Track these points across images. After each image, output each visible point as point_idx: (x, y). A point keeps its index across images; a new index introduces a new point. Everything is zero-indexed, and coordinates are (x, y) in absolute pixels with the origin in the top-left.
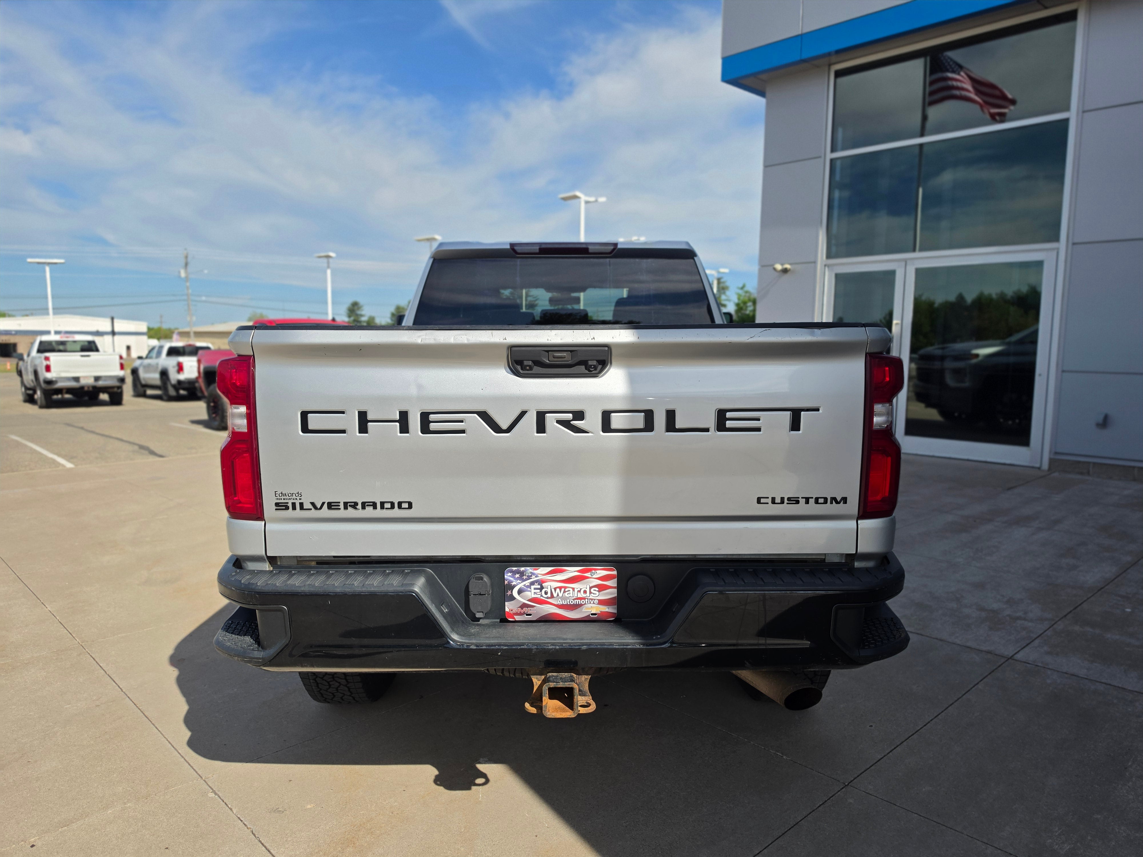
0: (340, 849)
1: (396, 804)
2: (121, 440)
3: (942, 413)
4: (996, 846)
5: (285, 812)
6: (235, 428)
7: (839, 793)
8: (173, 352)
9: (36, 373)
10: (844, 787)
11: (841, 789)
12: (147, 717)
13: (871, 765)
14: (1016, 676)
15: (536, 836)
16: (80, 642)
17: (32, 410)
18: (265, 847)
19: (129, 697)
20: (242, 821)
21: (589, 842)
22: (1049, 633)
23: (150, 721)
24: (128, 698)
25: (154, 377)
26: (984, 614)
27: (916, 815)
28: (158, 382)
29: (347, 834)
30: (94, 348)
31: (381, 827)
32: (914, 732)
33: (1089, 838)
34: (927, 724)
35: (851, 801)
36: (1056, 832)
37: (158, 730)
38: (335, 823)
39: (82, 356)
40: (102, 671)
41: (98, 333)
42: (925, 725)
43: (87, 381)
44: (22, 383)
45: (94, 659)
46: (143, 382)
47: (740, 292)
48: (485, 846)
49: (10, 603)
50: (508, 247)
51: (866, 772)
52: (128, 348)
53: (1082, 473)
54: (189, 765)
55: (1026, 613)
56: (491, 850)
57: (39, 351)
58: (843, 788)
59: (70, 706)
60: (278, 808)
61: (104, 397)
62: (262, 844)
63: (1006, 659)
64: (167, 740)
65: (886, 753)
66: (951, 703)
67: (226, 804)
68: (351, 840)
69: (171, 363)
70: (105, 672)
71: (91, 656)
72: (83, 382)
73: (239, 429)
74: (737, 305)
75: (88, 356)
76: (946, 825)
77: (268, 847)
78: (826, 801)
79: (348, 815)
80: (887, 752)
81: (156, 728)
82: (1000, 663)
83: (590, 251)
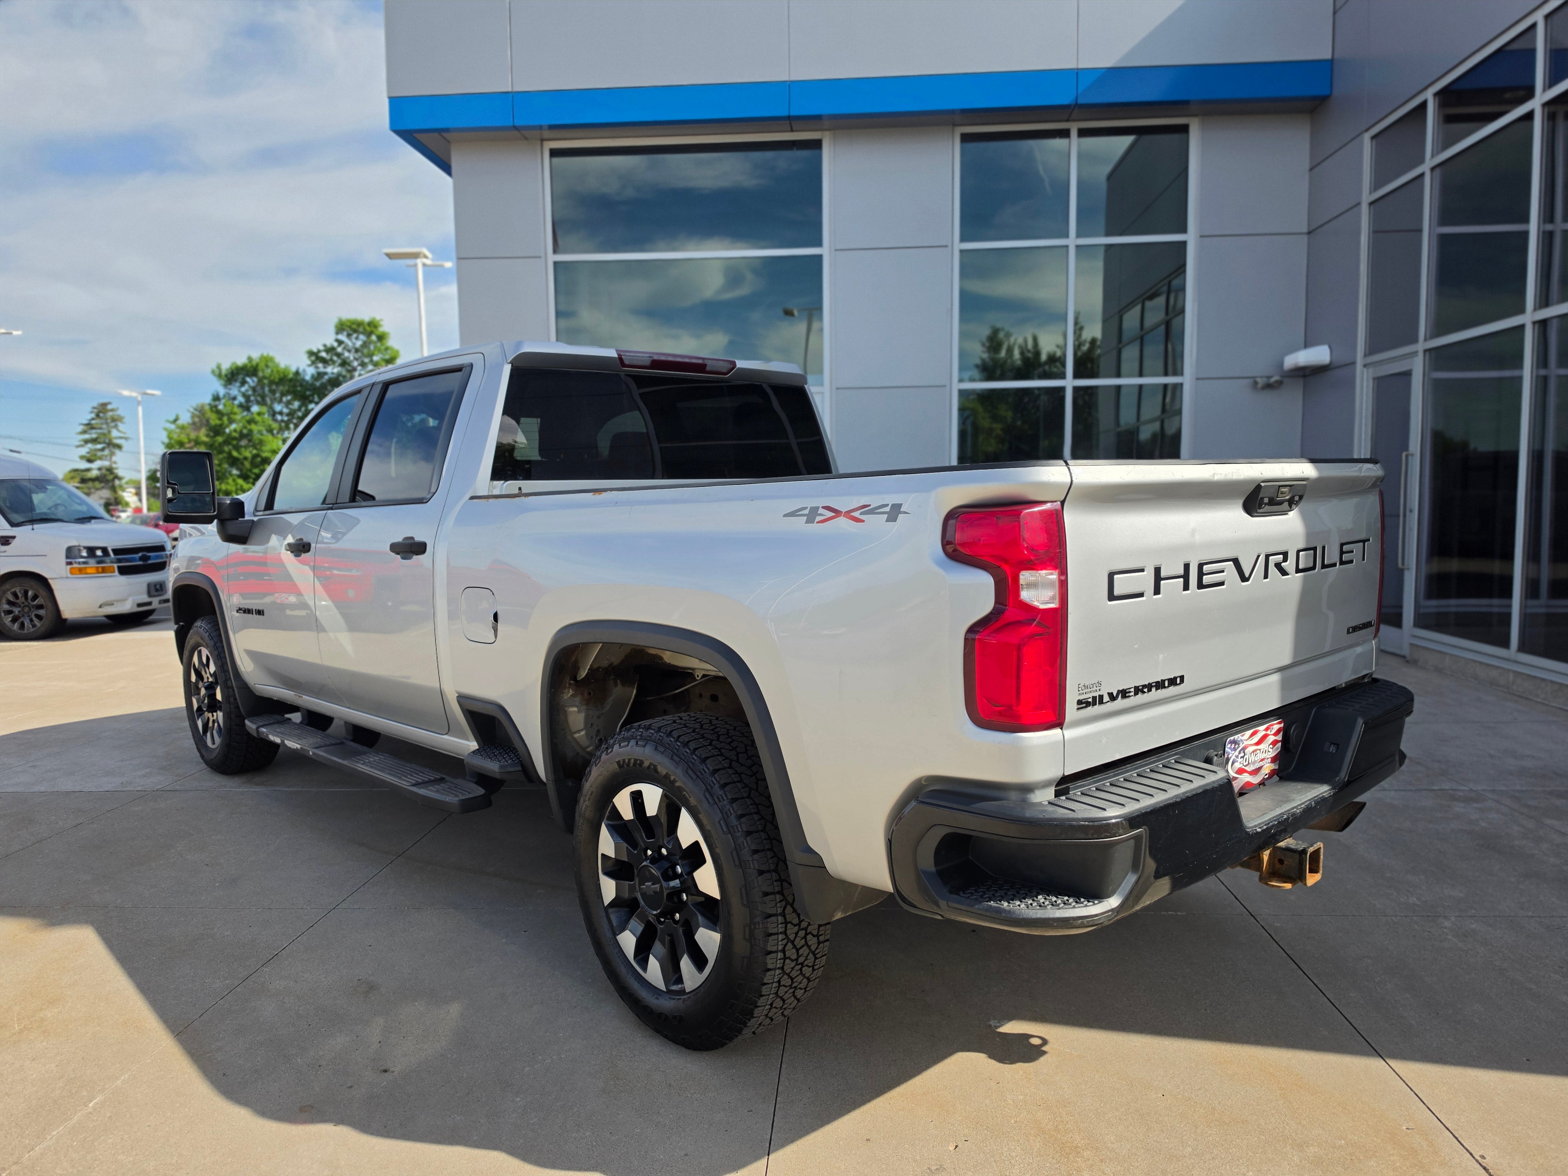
7: (1260, 922)
10: (1254, 917)
13: (1233, 896)
35: (1277, 924)
47: (173, 427)
51: (1241, 902)
78: (1267, 932)
83: (708, 369)
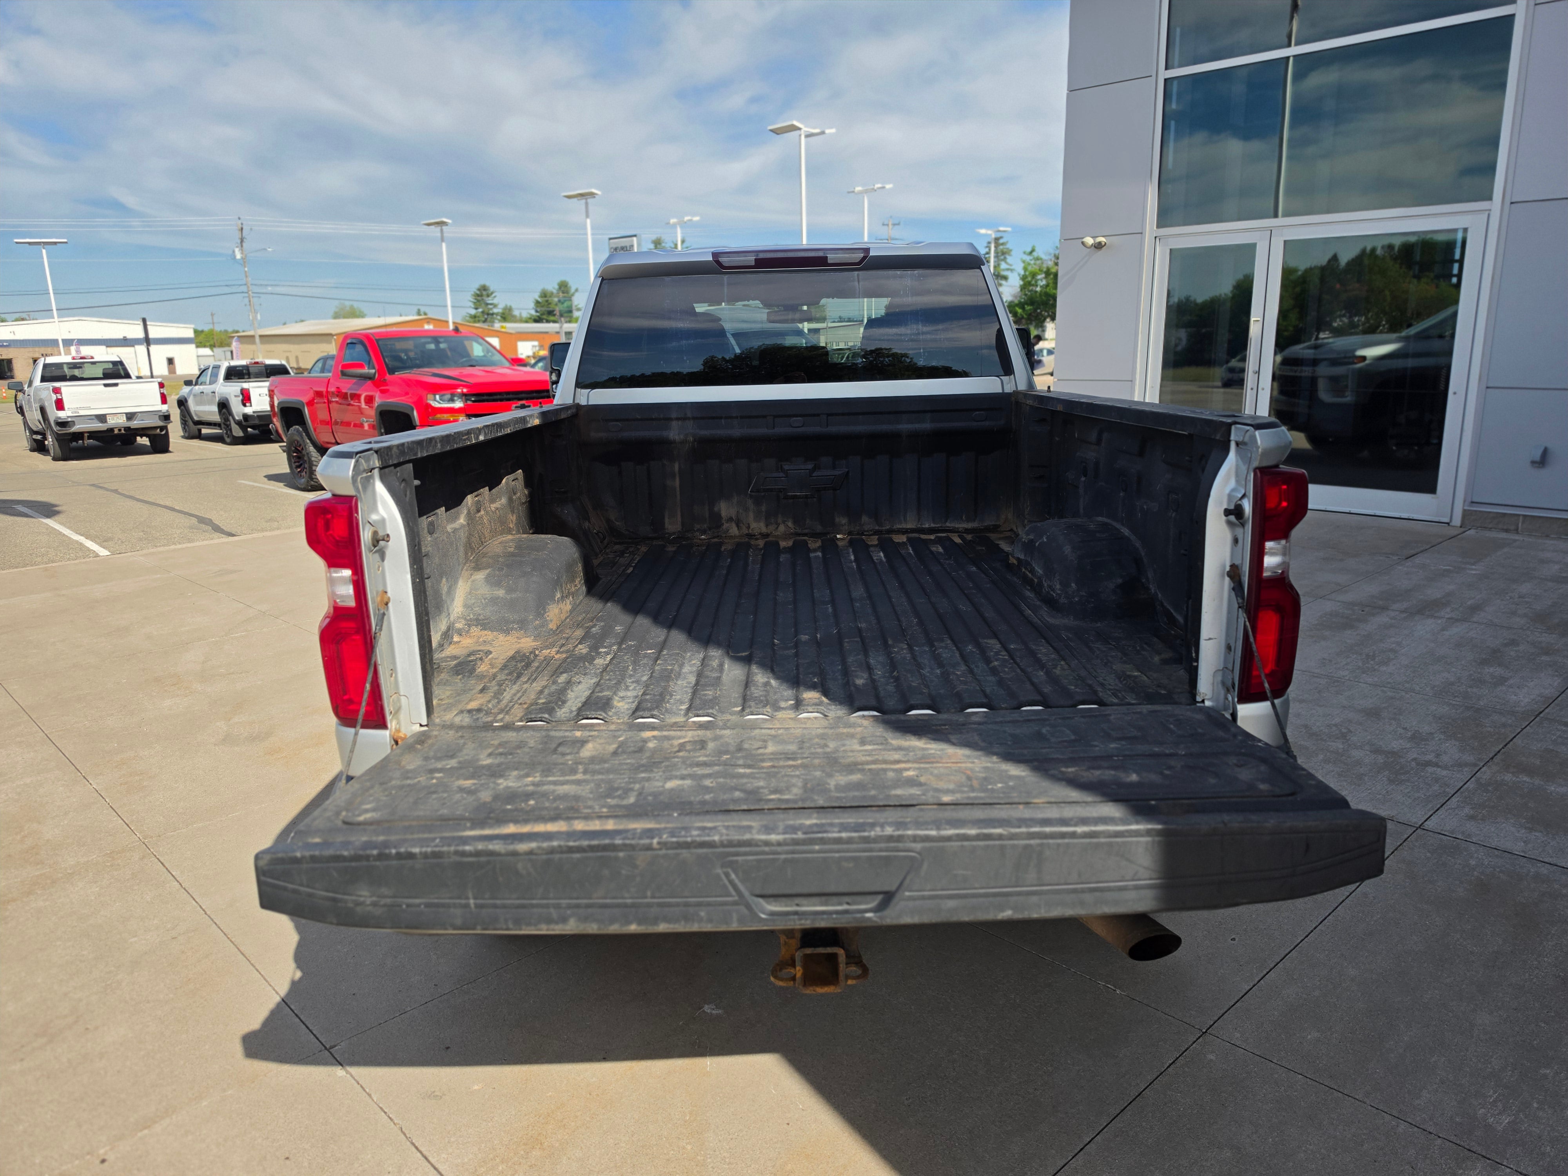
0: (522, 1152)
1: (594, 1079)
2: (173, 509)
3: (1311, 439)
4: (1409, 1120)
5: (443, 1097)
6: (338, 601)
7: (1194, 1045)
8: (233, 374)
9: (43, 410)
10: (1201, 1036)
11: (1197, 1039)
12: (243, 954)
13: (1236, 1000)
14: (1429, 855)
15: (788, 1124)
16: (141, 838)
17: (43, 462)
18: (421, 1152)
19: (216, 923)
20: (385, 1113)
21: (859, 1131)
22: (1471, 785)
23: (248, 960)
24: (214, 925)
25: (211, 411)
26: (1381, 759)
27: (1300, 1076)
28: (217, 418)
29: (530, 1129)
30: (122, 373)
31: (577, 1117)
32: (1292, 947)
33: (1535, 1105)
34: (1310, 934)
35: (1211, 1057)
36: (1491, 1096)
37: (260, 973)
38: (514, 1113)
39: (106, 385)
40: (176, 883)
41: (126, 342)
42: (1307, 936)
43: (117, 421)
44: (25, 423)
45: (162, 864)
46: (196, 418)
47: (1028, 258)
48: (720, 1141)
49: (39, 778)
50: (710, 258)
51: (1230, 1011)
52: (171, 361)
53: (1507, 531)
54: (307, 1027)
55: (1438, 756)
56: (728, 1147)
57: (44, 379)
58: (1199, 1037)
59: (136, 939)
60: (434, 1092)
61: (144, 441)
62: (417, 1148)
63: (1415, 829)
64: (274, 990)
65: (1256, 982)
66: (1341, 900)
67: (362, 1087)
68: (537, 1139)
69: (231, 390)
70: (180, 884)
71: (158, 859)
72: (112, 422)
73: (343, 601)
74: (1023, 278)
75: (116, 385)
76: (1341, 1090)
77: (425, 1153)
78: (1177, 1058)
79: (530, 1099)
80: (1257, 979)
81: (257, 970)
82: (1406, 836)
83: (829, 261)
